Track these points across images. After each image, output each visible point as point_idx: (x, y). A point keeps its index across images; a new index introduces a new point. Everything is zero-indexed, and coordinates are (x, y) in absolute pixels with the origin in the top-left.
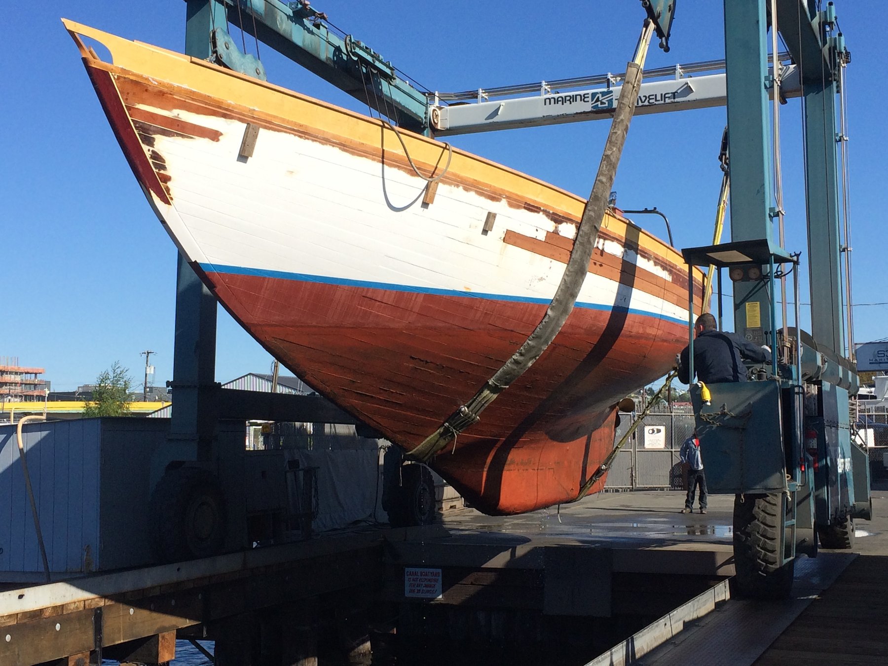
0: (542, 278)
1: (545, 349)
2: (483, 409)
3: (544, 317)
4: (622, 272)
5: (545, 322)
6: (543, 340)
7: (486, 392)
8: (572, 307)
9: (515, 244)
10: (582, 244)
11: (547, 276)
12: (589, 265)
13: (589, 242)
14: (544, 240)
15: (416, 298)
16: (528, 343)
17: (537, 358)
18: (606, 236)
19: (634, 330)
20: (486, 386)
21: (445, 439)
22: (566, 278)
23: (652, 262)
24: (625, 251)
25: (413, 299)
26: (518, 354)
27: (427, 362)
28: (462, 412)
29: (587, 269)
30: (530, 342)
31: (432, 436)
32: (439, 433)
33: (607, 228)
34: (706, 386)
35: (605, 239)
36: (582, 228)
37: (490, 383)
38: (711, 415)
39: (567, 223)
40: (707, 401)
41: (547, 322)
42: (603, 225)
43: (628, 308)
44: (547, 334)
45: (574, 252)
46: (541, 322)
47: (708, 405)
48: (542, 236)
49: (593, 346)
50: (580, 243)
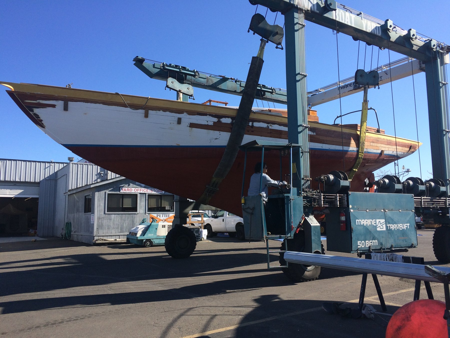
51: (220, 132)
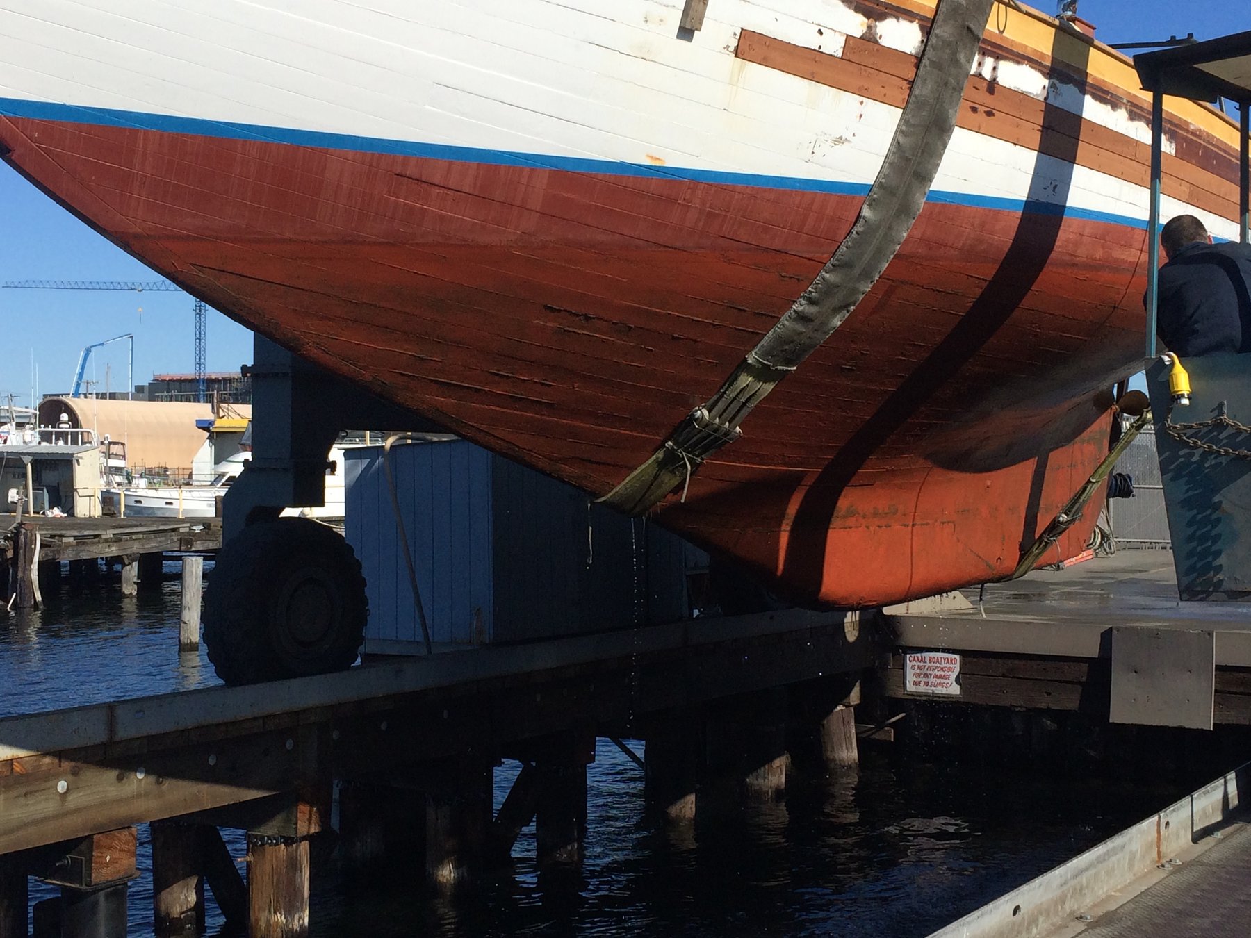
0: (841, 138)
1: (867, 290)
2: (745, 412)
3: (856, 222)
4: (1046, 129)
5: (857, 233)
6: (857, 271)
7: (745, 380)
8: (921, 202)
9: (764, 62)
10: (937, 65)
11: (854, 135)
12: (960, 111)
13: (955, 62)
14: (840, 55)
15: (530, 177)
16: (823, 278)
17: (852, 308)
18: (1001, 52)
19: (1082, 253)
20: (743, 366)
21: (672, 472)
22: (901, 139)
23: (1122, 114)
24: (1052, 86)
25: (524, 181)
26: (803, 302)
27: (588, 318)
28: (696, 420)
29: (954, 122)
30: (827, 276)
31: (643, 466)
32: (656, 460)
33: (1004, 34)
34: (1180, 362)
35: (998, 58)
36: (937, 31)
37: (750, 361)
38: (1191, 427)
39: (898, 19)
40: (1182, 396)
41: (862, 232)
42: (991, 26)
43: (1064, 207)
44: (867, 257)
45: (918, 83)
46: (850, 233)
47: (1184, 405)
48: (833, 46)
49: (985, 285)
50: (933, 63)
51: (865, 100)
